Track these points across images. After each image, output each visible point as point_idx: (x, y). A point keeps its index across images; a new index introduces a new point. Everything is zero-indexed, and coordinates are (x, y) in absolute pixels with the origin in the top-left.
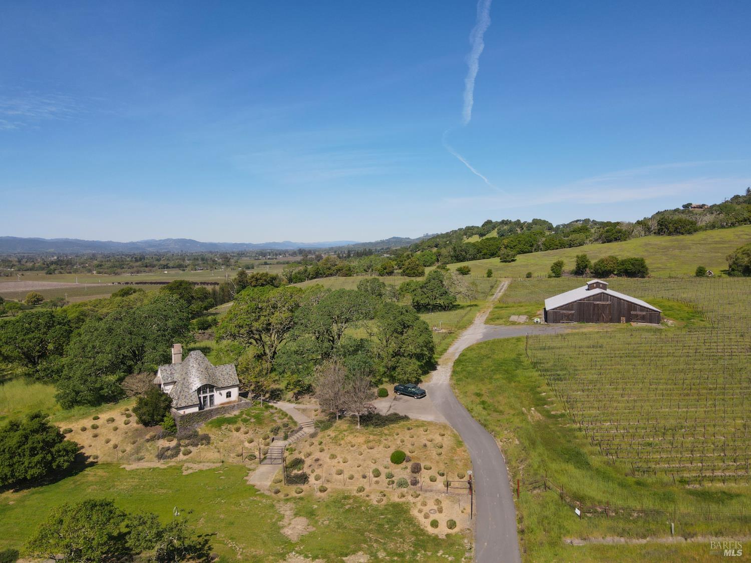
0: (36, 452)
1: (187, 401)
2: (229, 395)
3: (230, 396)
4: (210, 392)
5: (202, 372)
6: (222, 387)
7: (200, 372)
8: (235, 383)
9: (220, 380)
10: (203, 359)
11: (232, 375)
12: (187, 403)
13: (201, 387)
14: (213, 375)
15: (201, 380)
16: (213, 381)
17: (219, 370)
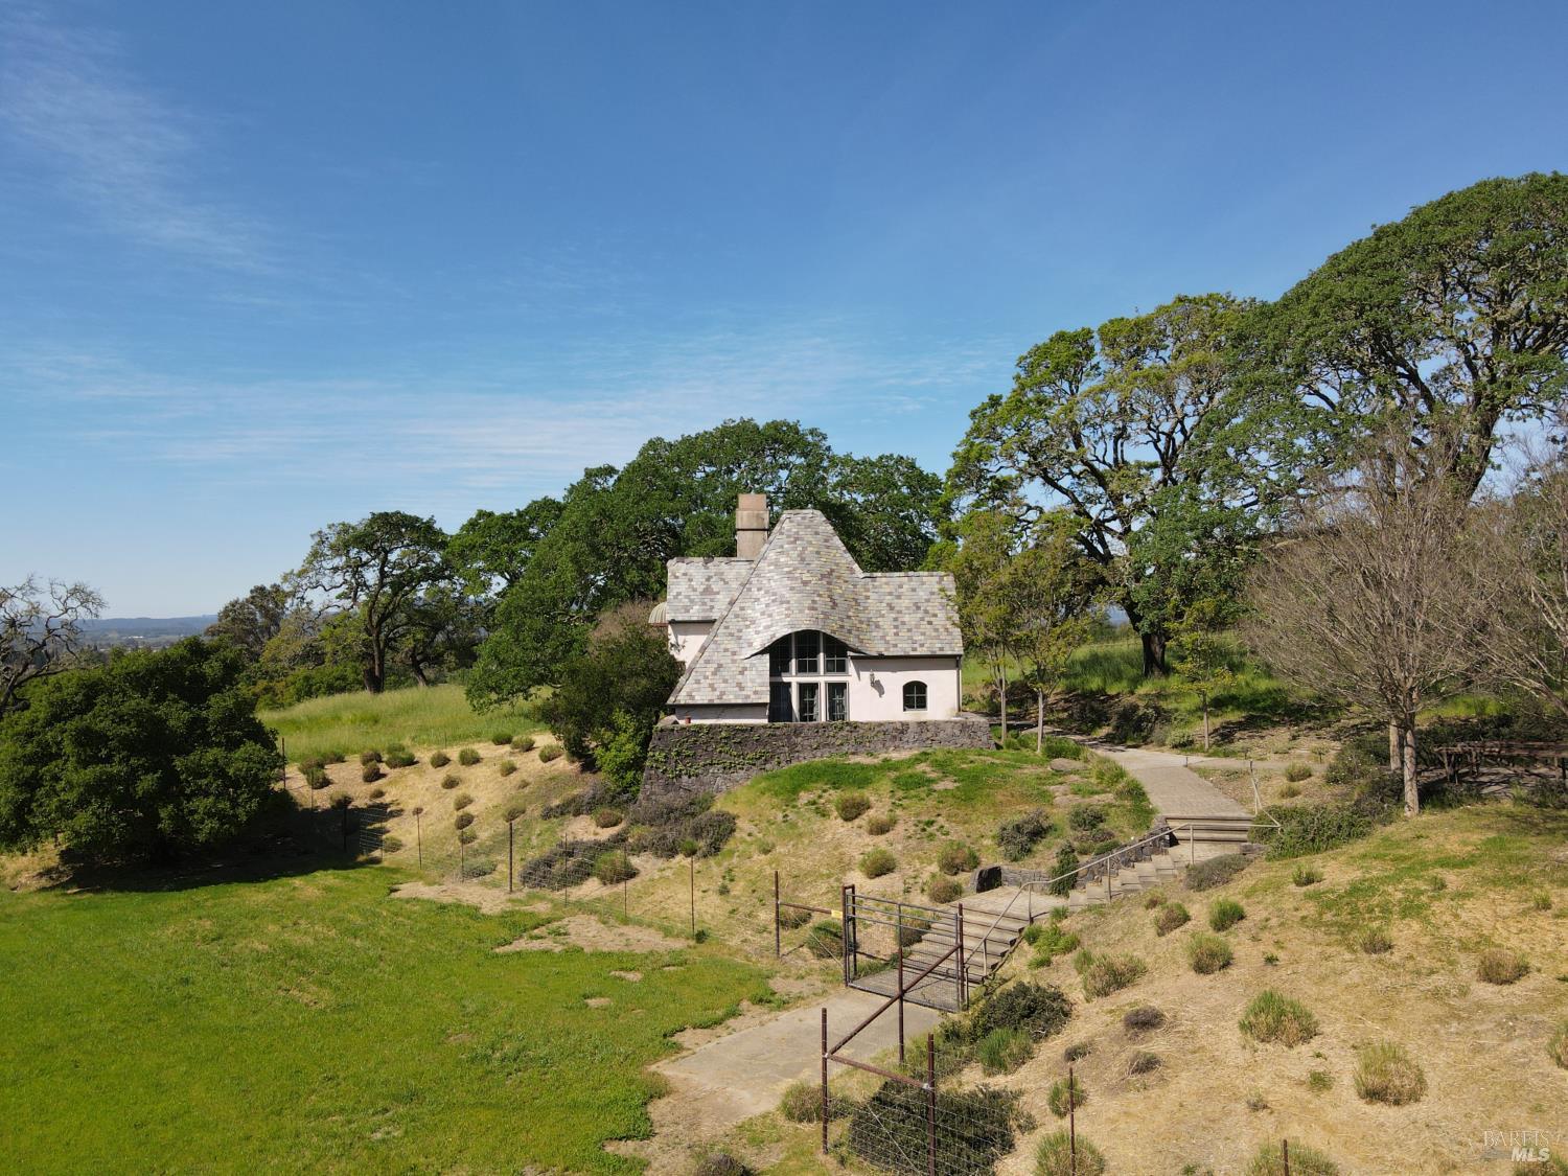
0: (104, 752)
1: (721, 686)
2: (915, 696)
3: (922, 704)
4: (828, 670)
5: (805, 583)
6: (881, 657)
7: (797, 584)
8: (941, 649)
9: (877, 626)
10: (826, 541)
11: (935, 615)
12: (717, 693)
13: (786, 639)
14: (854, 603)
15: (790, 612)
16: (847, 625)
17: (881, 590)
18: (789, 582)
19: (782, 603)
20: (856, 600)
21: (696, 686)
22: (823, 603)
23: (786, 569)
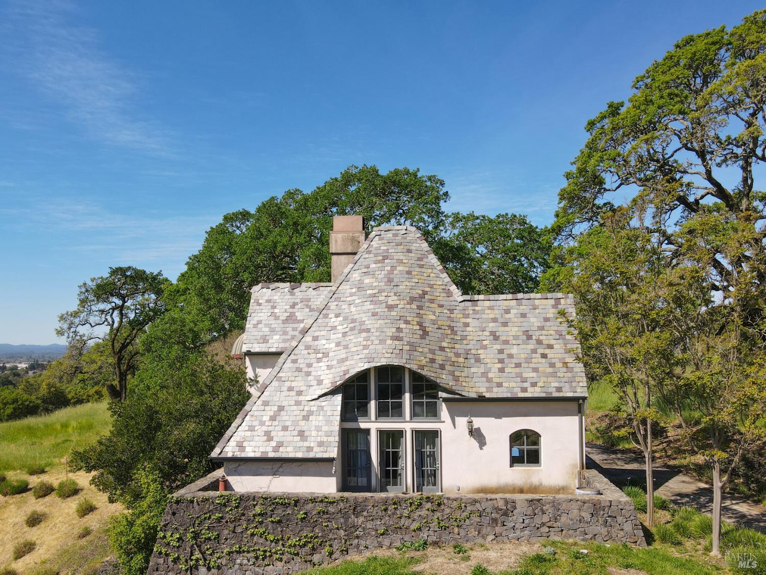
2: (525, 448)
4: (414, 414)
6: (481, 399)
7: (381, 309)
8: (559, 389)
9: (478, 360)
10: (420, 259)
11: (550, 347)
12: (274, 444)
13: (363, 376)
14: (449, 332)
15: (369, 343)
16: (439, 359)
17: (484, 316)
18: (372, 307)
19: (361, 331)
20: (451, 328)
21: (249, 433)
22: (410, 331)
23: (369, 292)
